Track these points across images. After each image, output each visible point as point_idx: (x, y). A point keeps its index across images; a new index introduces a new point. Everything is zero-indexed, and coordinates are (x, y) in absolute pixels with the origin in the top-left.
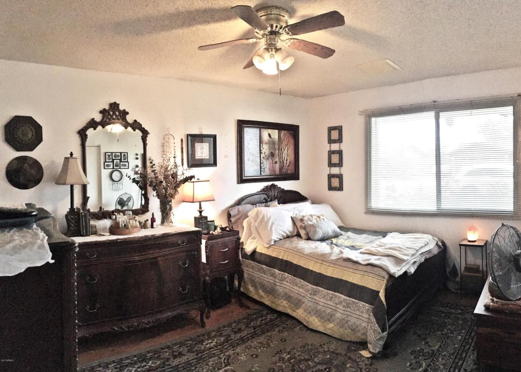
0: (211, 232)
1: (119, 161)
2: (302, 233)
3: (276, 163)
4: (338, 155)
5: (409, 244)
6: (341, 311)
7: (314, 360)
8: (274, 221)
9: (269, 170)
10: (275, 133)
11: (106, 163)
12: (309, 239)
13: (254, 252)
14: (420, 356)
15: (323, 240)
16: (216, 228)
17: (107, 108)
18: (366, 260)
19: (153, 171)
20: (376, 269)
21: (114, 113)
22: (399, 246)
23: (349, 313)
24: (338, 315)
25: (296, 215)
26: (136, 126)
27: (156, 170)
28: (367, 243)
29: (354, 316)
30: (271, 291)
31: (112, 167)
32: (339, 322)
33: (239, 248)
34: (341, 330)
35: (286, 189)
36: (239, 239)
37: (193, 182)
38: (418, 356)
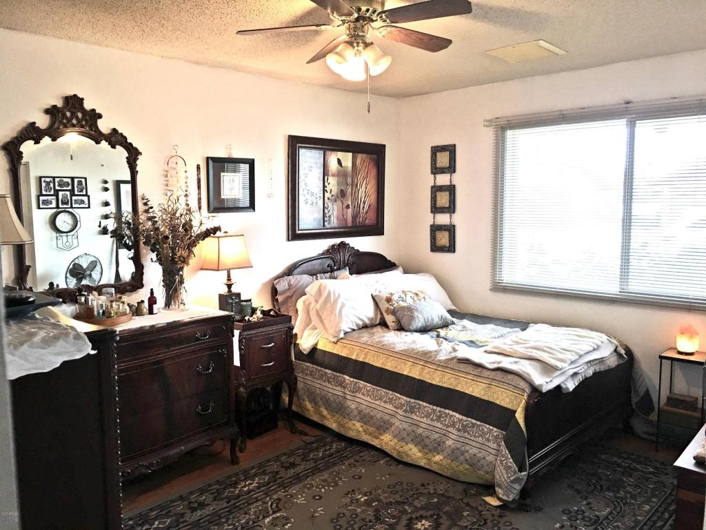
0: (247, 318)
1: (68, 193)
2: (390, 319)
3: (348, 207)
4: (448, 193)
5: (566, 345)
6: (453, 437)
7: (412, 503)
8: (345, 302)
9: (338, 218)
10: (347, 158)
11: (42, 198)
12: (401, 328)
13: (314, 349)
14: (577, 519)
15: (424, 330)
16: (254, 311)
17: (60, 104)
18: (494, 363)
19: (150, 219)
20: (510, 377)
21: (73, 115)
22: (548, 345)
23: (466, 441)
24: (449, 442)
25: (380, 292)
26: (116, 139)
27: (155, 217)
28: (495, 338)
29: (474, 444)
30: (339, 408)
31: (54, 205)
32: (450, 452)
33: (291, 344)
34: (454, 464)
35: (362, 249)
36: (292, 328)
37: (218, 237)
38: (575, 519)
